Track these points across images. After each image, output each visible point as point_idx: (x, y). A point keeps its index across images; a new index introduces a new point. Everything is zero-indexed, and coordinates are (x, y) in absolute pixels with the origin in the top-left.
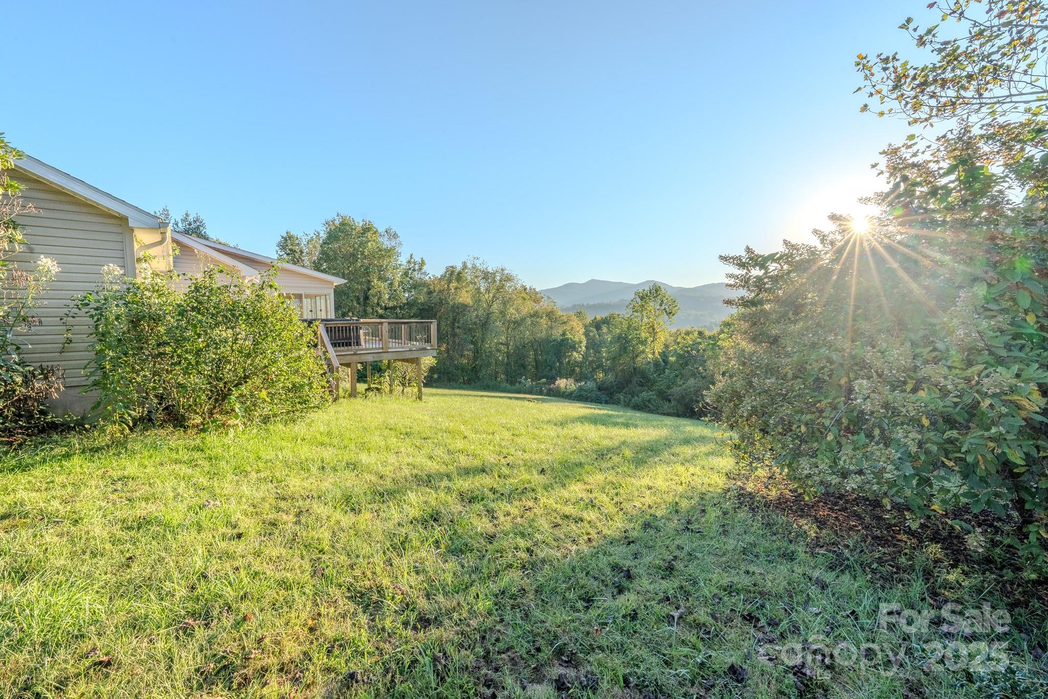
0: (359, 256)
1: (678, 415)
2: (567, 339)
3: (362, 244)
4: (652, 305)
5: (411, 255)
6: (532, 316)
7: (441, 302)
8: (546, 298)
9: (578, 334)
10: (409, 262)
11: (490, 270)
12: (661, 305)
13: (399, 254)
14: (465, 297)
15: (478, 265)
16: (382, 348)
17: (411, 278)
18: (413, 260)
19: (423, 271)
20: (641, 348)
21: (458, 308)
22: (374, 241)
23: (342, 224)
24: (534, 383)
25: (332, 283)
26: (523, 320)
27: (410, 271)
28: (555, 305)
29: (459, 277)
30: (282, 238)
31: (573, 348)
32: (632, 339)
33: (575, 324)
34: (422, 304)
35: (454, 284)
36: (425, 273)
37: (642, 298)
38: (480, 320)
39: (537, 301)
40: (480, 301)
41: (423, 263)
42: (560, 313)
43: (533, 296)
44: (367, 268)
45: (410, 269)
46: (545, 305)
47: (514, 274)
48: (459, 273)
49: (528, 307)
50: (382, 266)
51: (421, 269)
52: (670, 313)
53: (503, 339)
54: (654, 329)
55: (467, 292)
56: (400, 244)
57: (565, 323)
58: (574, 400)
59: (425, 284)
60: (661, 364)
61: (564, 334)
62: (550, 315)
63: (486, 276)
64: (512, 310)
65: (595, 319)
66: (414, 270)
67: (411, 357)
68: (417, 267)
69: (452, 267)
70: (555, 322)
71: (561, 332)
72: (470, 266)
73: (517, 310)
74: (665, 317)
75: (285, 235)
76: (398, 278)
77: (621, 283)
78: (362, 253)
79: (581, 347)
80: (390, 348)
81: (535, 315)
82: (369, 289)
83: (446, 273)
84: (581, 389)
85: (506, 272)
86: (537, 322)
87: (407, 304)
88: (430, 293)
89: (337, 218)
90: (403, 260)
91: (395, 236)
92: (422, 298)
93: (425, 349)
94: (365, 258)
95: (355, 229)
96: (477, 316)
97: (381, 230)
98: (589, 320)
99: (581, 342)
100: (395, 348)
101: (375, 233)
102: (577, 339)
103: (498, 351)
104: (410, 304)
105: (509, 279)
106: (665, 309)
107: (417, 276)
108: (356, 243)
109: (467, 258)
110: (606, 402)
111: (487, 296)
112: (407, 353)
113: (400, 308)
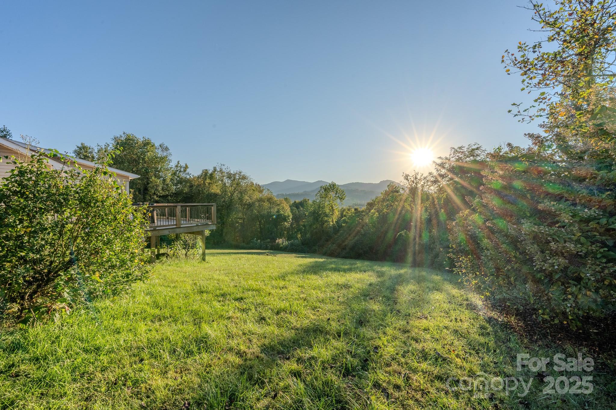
0: (141, 161)
1: (351, 258)
2: (281, 214)
3: (143, 153)
4: (332, 194)
5: (178, 162)
6: (259, 201)
7: (199, 192)
8: (266, 190)
9: (287, 211)
10: (177, 166)
11: (232, 172)
12: (336, 194)
13: (170, 161)
14: (216, 189)
15: (224, 169)
16: (176, 225)
17: (178, 176)
18: (179, 165)
19: (187, 172)
20: (326, 218)
21: (211, 196)
22: (152, 151)
23: (128, 139)
24: (262, 242)
25: (128, 177)
26: (253, 203)
27: (178, 172)
28: (272, 194)
29: (211, 177)
30: (78, 147)
31: (285, 219)
32: (321, 214)
33: (284, 205)
34: (186, 193)
35: (208, 181)
36: (188, 174)
37: (325, 190)
38: (227, 204)
39: (261, 191)
40: (226, 191)
41: (186, 167)
42: (276, 199)
43: (259, 189)
44: (147, 169)
45: (177, 171)
46: (265, 194)
47: (247, 175)
48: (211, 175)
49: (257, 195)
50: (158, 168)
51: (185, 171)
52: (342, 198)
53: (240, 215)
54: (332, 208)
55: (216, 186)
56: (170, 154)
57: (278, 205)
58: (288, 252)
59: (187, 181)
60: (338, 228)
61: (278, 212)
62: (269, 200)
63: (230, 176)
64: (246, 197)
65: (295, 202)
66: (180, 171)
67: (198, 230)
68: (182, 170)
69: (206, 170)
70: (273, 204)
71: (276, 210)
72: (218, 169)
73: (250, 197)
74: (338, 200)
75: (80, 145)
76: (169, 176)
77: (304, 182)
78: (143, 159)
79: (289, 219)
80: (182, 224)
81: (261, 200)
82: (148, 184)
83: (202, 173)
84: (292, 244)
85: (242, 174)
86: (262, 205)
87: (175, 193)
88: (191, 186)
89: (123, 135)
90: (173, 164)
91: (167, 149)
92: (186, 190)
93: (207, 224)
94: (145, 163)
95: (137, 143)
96: (224, 201)
97: (157, 145)
98: (292, 202)
99: (289, 216)
100: (185, 224)
101: (153, 146)
102: (286, 214)
103: (238, 222)
104: (176, 194)
105: (244, 178)
106: (338, 196)
107: (183, 175)
108: (139, 152)
109: (217, 164)
110: (308, 252)
111: (230, 188)
112: (195, 228)
113: (170, 196)
